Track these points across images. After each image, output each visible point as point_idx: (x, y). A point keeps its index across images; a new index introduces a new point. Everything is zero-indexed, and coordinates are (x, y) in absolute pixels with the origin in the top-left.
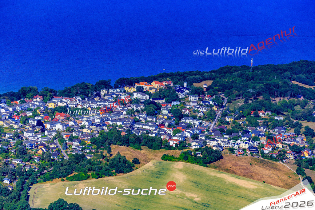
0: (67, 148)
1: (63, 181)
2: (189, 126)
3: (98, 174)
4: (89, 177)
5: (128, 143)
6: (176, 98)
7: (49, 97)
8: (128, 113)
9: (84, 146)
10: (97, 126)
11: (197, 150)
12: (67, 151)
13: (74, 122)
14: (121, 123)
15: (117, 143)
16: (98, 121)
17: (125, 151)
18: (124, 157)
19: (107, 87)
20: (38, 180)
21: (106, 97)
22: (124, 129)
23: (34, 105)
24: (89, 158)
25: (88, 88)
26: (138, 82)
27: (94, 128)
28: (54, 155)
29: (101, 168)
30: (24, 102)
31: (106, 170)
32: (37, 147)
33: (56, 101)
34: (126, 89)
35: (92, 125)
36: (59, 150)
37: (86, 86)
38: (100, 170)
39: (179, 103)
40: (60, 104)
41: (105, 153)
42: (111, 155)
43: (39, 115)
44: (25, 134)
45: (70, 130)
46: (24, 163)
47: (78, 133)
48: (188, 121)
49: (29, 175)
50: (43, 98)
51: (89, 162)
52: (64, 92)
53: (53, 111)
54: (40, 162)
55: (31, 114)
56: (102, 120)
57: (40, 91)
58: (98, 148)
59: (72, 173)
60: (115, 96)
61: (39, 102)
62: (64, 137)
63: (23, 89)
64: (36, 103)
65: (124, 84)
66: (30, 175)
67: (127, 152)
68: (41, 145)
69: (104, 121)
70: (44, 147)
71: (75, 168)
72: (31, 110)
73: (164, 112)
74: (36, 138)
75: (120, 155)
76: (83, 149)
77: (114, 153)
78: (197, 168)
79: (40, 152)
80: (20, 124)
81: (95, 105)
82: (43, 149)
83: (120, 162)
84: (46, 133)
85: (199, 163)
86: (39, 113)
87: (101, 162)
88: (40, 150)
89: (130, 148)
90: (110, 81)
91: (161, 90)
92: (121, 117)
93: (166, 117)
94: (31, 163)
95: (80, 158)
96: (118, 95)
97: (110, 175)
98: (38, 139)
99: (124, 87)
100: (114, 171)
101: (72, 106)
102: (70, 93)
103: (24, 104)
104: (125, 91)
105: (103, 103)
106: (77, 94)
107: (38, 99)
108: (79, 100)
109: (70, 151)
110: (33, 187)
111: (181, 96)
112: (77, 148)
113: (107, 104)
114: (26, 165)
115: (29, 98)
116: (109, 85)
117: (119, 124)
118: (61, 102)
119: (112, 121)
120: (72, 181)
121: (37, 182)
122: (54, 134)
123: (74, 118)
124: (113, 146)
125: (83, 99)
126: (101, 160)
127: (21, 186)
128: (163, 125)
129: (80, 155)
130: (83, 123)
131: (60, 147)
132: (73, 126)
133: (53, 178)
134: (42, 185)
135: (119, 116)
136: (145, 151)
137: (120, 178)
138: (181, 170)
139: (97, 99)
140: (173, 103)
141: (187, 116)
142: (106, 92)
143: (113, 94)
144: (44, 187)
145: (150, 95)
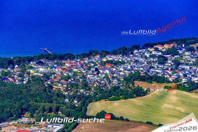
0: (110, 83)
1: (106, 101)
2: (183, 69)
3: (125, 97)
4: (120, 99)
5: (144, 79)
6: (178, 54)
7: (103, 55)
8: (148, 63)
9: (119, 82)
10: (128, 70)
11: (185, 83)
12: (110, 85)
13: (116, 69)
14: (142, 69)
15: (138, 80)
16: (129, 68)
17: (143, 84)
18: (141, 87)
19: (138, 48)
20: (93, 100)
21: (137, 54)
22: (144, 72)
23: (95, 60)
24: (122, 88)
25: (127, 50)
26: (156, 45)
27: (126, 71)
28: (102, 87)
29: (128, 94)
30: (90, 58)
31: (130, 95)
32: (94, 82)
33: (107, 57)
34: (149, 49)
35: (126, 70)
36: (106, 84)
37: (126, 48)
38: (127, 95)
39: (179, 56)
40: (109, 59)
41: (131, 85)
42: (134, 87)
43: (97, 65)
44: (88, 76)
45: (113, 73)
46: (86, 91)
47: (117, 75)
48: (183, 67)
50: (101, 56)
51: (121, 90)
52: (113, 52)
53: (105, 63)
54: (95, 91)
55: (93, 65)
56: (131, 67)
57: (99, 52)
58: (127, 83)
59: (111, 97)
60: (142, 53)
61: (98, 58)
62: (109, 77)
63: (90, 51)
64: (96, 59)
65: (148, 46)
66: (88, 98)
67: (143, 85)
68: (96, 82)
69: (133, 68)
70: (98, 83)
71: (113, 94)
72: (93, 63)
73: (169, 62)
74: (94, 78)
75: (139, 87)
76: (119, 83)
77: (136, 85)
78: (185, 93)
79: (95, 85)
80: (86, 70)
81: (129, 59)
82: (97, 83)
83: (139, 90)
84: (100, 75)
85: (186, 90)
86: (97, 64)
87: (128, 91)
88: (95, 84)
89: (145, 83)
90: (140, 45)
91: (169, 49)
92: (143, 65)
93: (170, 65)
94: (90, 91)
95: (116, 88)
96: (144, 53)
97: (132, 98)
98: (95, 78)
99: (148, 48)
100: (135, 95)
101: (117, 60)
102: (116, 53)
103: (90, 59)
104: (148, 51)
105: (134, 58)
106: (120, 53)
107: (98, 57)
108: (121, 56)
109: (112, 85)
110: (90, 104)
111: (180, 52)
112: (116, 83)
113: (136, 58)
114: (87, 92)
115: (93, 56)
116: (139, 48)
117: (141, 69)
118: (110, 57)
119: (137, 67)
120: (111, 101)
121: (92, 102)
122: (104, 75)
123: (116, 67)
124: (135, 82)
125: (123, 56)
126: (128, 89)
127: (83, 104)
128: (167, 69)
130: (121, 69)
131: (107, 83)
132: (115, 71)
133: (101, 99)
134: (95, 103)
135: (142, 65)
136: (154, 84)
137: (138, 99)
138: (174, 95)
139: (131, 55)
140: (175, 56)
141: (183, 63)
142: (137, 52)
143: (141, 52)
144: (96, 104)
145: (162, 52)
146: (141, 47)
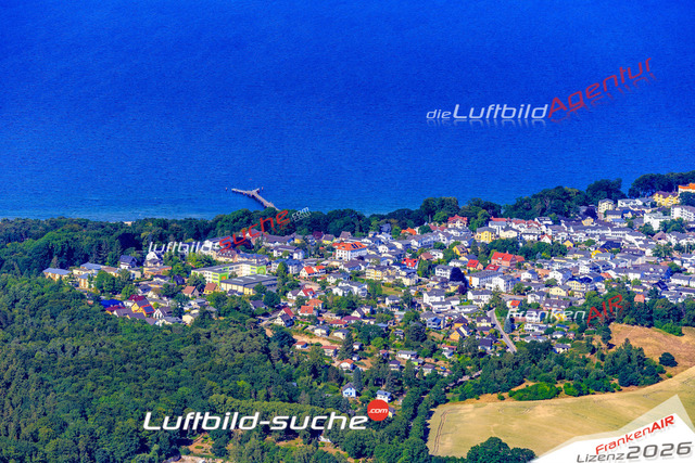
0: (513, 329)
1: (503, 399)
3: (579, 387)
4: (558, 392)
5: (651, 319)
7: (480, 219)
8: (657, 254)
9: (550, 326)
10: (582, 281)
12: (513, 336)
13: (532, 272)
14: (638, 276)
15: (626, 319)
16: (584, 270)
17: (644, 336)
18: (641, 349)
19: (613, 195)
20: (449, 396)
21: (610, 218)
22: (645, 289)
23: (449, 237)
24: (562, 351)
25: (569, 199)
26: (685, 183)
27: (575, 285)
28: (483, 342)
29: (587, 374)
30: (429, 230)
31: (598, 379)
32: (450, 325)
33: (495, 227)
34: (658, 198)
35: (573, 279)
36: (496, 333)
37: (565, 193)
38: (584, 379)
40: (504, 235)
41: (597, 340)
42: (611, 346)
43: (456, 258)
44: (426, 299)
45: (521, 290)
46: (421, 360)
47: (538, 297)
49: (430, 384)
50: (468, 221)
51: (560, 360)
52: (516, 207)
53: (488, 249)
54: (455, 358)
55: (441, 256)
56: (594, 267)
57: (463, 206)
59: (521, 384)
60: (629, 215)
61: (459, 230)
62: (509, 304)
63: (427, 203)
64: (452, 232)
65: (653, 187)
66: (431, 387)
67: (648, 340)
68: (458, 322)
69: (599, 272)
70: (464, 326)
71: (528, 373)
72: (441, 247)
74: (449, 307)
75: (631, 347)
76: (549, 332)
77: (618, 341)
79: (455, 336)
80: (417, 277)
81: (581, 236)
82: (462, 329)
83: (630, 360)
84: (470, 296)
86: (458, 253)
87: (586, 361)
88: (456, 332)
89: (655, 332)
90: (620, 181)
92: (640, 261)
94: (437, 360)
95: (538, 352)
96: (638, 213)
97: (607, 391)
98: (452, 308)
99: (653, 194)
100: (616, 381)
101: (531, 237)
102: (527, 209)
103: (428, 235)
104: (653, 205)
105: (601, 232)
106: (543, 213)
107: (458, 224)
108: (547, 225)
109: (521, 336)
110: (439, 410)
112: (536, 330)
113: (609, 233)
114: (424, 363)
115: (440, 222)
116: (618, 192)
117: (632, 276)
118: (508, 228)
119: (617, 270)
120: (520, 399)
121: (447, 401)
122: (486, 299)
123: (533, 265)
124: (614, 326)
125: (557, 222)
126: (588, 355)
127: (412, 408)
129: (540, 345)
130: (551, 275)
131: (499, 327)
132: (529, 281)
133: (480, 393)
134: (458, 406)
135: (634, 260)
136: (690, 337)
137: (629, 396)
139: (588, 221)
142: (611, 207)
143: (626, 211)
144: (462, 412)
146: (624, 190)
